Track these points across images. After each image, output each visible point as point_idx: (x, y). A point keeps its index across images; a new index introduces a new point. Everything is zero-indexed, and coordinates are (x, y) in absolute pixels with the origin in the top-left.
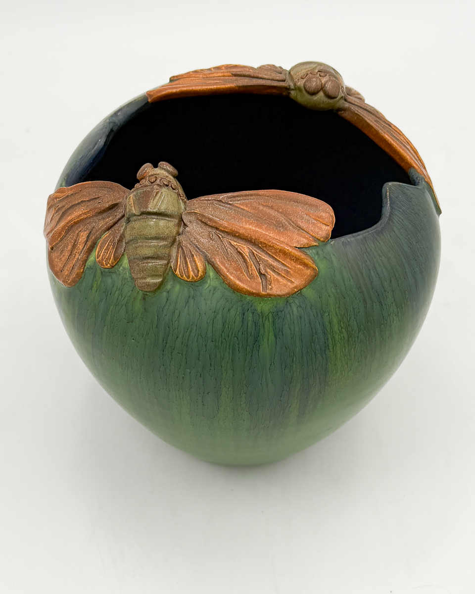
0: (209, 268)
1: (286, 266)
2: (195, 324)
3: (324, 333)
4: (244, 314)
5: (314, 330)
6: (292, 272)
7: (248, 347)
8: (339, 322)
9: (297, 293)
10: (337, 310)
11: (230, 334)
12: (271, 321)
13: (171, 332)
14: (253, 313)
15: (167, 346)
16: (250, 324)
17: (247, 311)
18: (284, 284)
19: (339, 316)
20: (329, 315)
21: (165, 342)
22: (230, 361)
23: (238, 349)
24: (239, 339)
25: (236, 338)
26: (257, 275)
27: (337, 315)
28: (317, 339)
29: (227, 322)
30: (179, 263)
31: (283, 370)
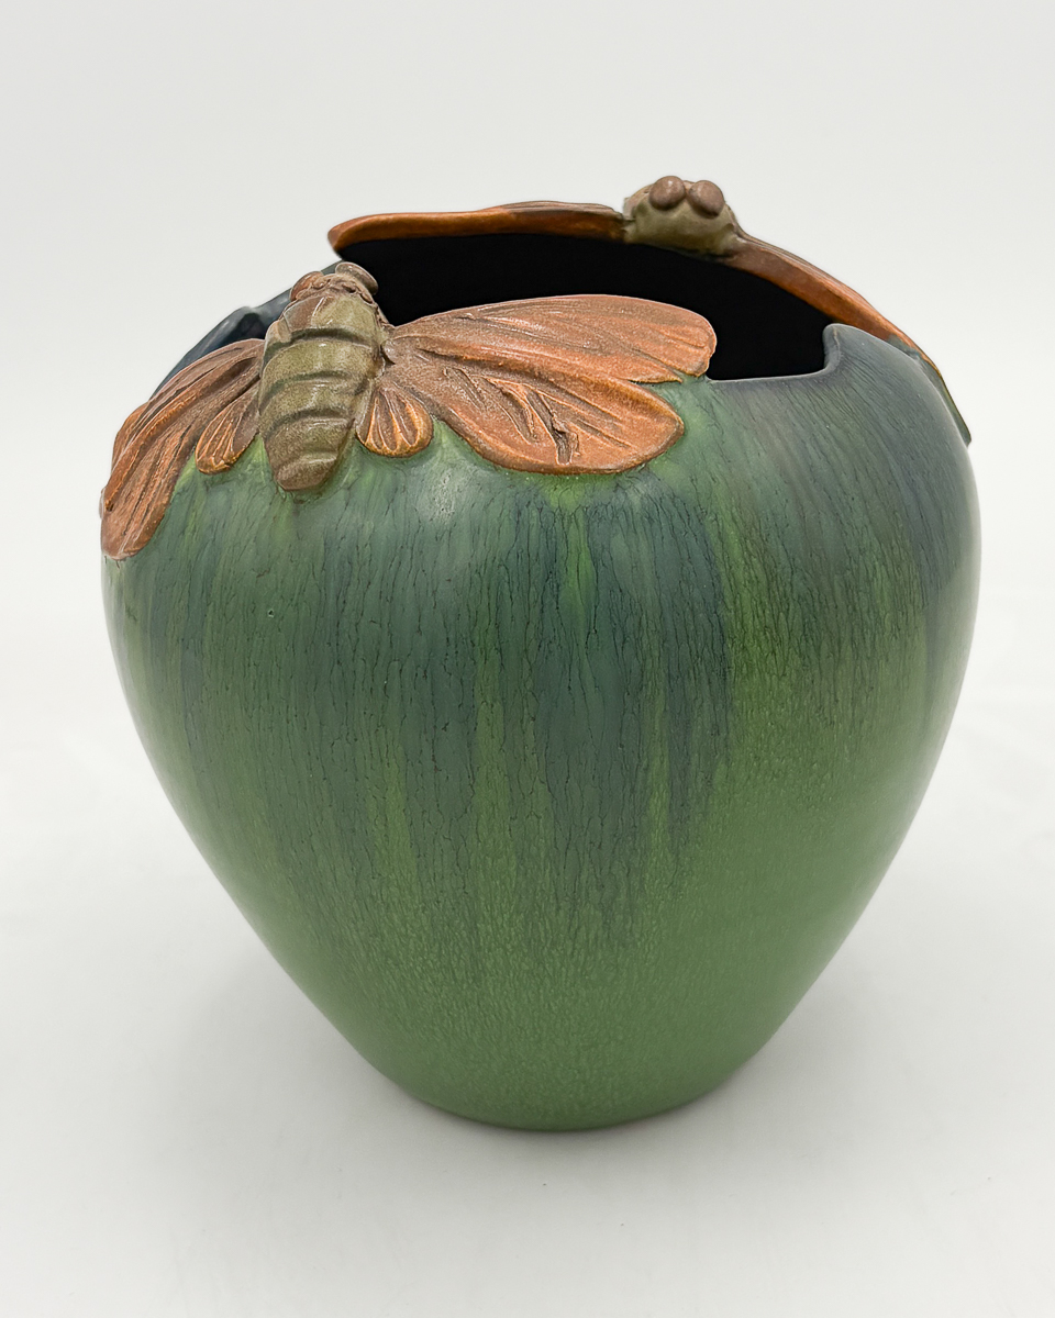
0: (440, 428)
1: (612, 417)
2: (410, 545)
3: (708, 560)
4: (519, 513)
5: (685, 550)
6: (624, 428)
7: (533, 589)
8: (743, 539)
9: (640, 468)
10: (734, 510)
11: (489, 562)
12: (581, 525)
13: (356, 574)
14: (541, 510)
15: (346, 609)
16: (533, 533)
17: (527, 506)
18: (607, 449)
19: (741, 525)
20: (716, 519)
21: (341, 600)
22: (492, 627)
23: (508, 594)
24: (510, 571)
25: (502, 568)
26: (546, 434)
27: (736, 523)
28: (692, 573)
29: (481, 533)
30: (373, 423)
31: (619, 648)
